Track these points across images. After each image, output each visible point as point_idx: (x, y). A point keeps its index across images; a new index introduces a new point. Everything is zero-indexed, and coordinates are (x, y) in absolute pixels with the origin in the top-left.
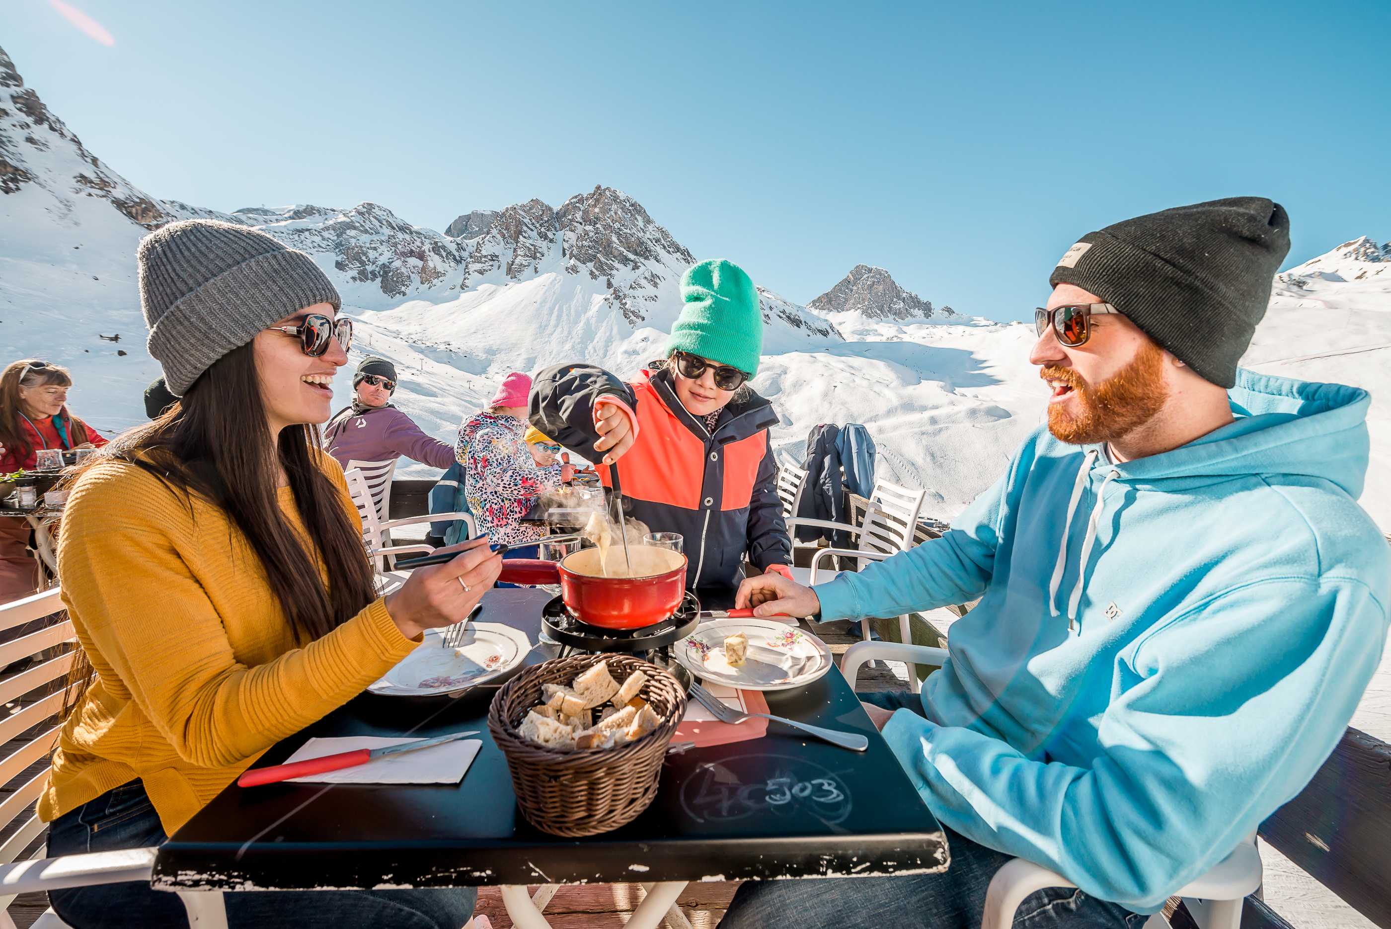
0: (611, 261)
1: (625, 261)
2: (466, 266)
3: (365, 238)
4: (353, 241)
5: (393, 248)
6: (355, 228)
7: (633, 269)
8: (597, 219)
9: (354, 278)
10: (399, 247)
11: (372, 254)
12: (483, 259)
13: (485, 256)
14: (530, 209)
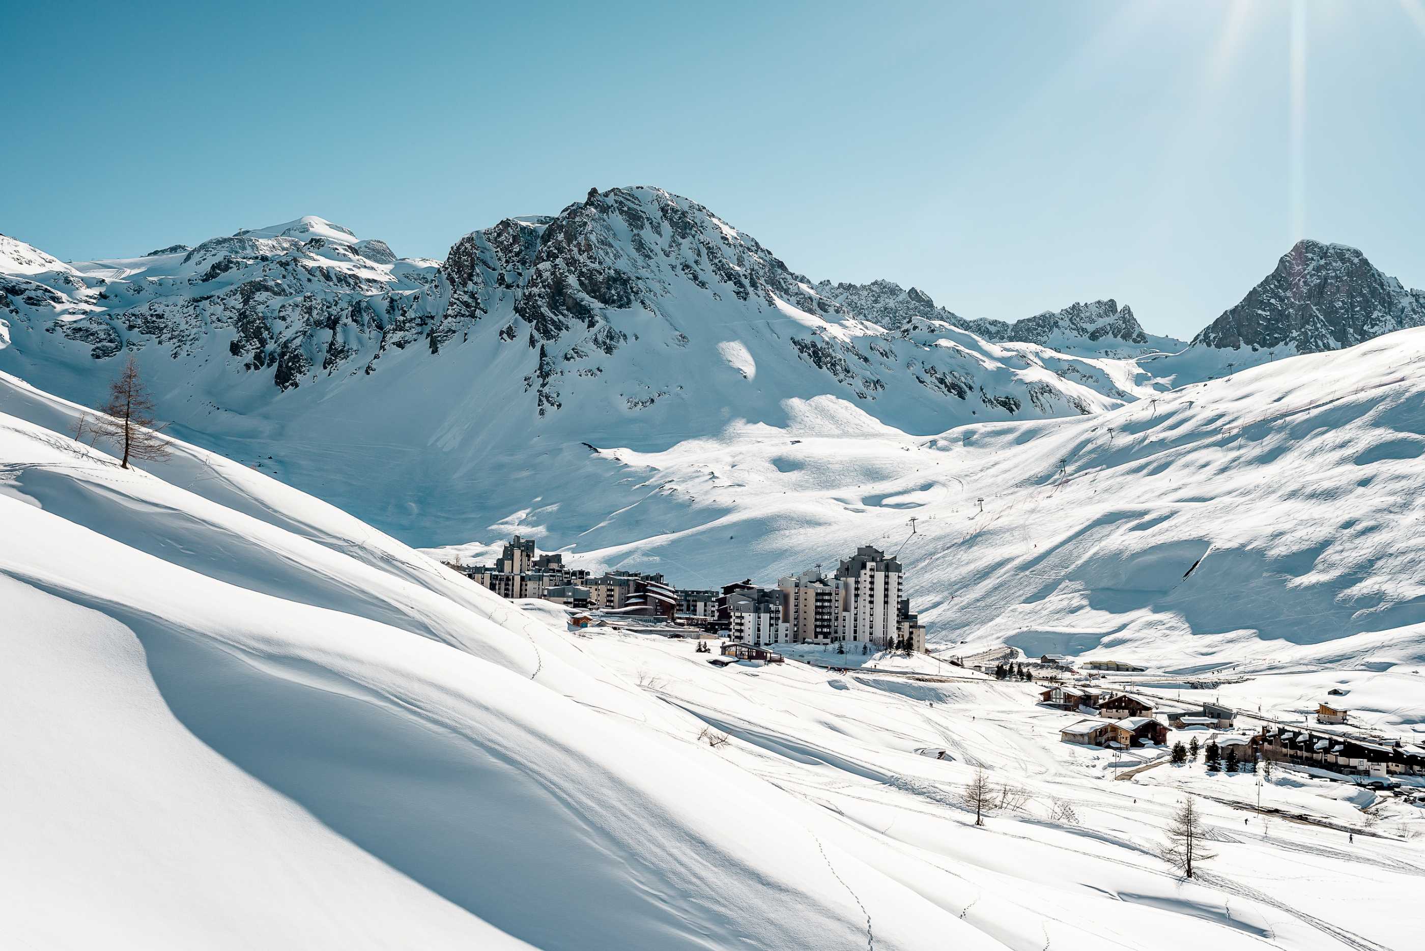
0: (561, 317)
1: (582, 312)
2: (384, 337)
3: (276, 302)
4: (261, 308)
5: (307, 316)
6: (267, 289)
7: (589, 327)
8: (558, 249)
9: (248, 366)
10: (315, 312)
11: (279, 325)
12: (407, 325)
13: (411, 320)
14: (499, 235)
